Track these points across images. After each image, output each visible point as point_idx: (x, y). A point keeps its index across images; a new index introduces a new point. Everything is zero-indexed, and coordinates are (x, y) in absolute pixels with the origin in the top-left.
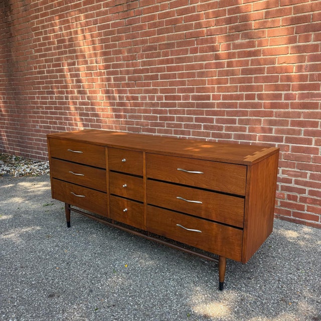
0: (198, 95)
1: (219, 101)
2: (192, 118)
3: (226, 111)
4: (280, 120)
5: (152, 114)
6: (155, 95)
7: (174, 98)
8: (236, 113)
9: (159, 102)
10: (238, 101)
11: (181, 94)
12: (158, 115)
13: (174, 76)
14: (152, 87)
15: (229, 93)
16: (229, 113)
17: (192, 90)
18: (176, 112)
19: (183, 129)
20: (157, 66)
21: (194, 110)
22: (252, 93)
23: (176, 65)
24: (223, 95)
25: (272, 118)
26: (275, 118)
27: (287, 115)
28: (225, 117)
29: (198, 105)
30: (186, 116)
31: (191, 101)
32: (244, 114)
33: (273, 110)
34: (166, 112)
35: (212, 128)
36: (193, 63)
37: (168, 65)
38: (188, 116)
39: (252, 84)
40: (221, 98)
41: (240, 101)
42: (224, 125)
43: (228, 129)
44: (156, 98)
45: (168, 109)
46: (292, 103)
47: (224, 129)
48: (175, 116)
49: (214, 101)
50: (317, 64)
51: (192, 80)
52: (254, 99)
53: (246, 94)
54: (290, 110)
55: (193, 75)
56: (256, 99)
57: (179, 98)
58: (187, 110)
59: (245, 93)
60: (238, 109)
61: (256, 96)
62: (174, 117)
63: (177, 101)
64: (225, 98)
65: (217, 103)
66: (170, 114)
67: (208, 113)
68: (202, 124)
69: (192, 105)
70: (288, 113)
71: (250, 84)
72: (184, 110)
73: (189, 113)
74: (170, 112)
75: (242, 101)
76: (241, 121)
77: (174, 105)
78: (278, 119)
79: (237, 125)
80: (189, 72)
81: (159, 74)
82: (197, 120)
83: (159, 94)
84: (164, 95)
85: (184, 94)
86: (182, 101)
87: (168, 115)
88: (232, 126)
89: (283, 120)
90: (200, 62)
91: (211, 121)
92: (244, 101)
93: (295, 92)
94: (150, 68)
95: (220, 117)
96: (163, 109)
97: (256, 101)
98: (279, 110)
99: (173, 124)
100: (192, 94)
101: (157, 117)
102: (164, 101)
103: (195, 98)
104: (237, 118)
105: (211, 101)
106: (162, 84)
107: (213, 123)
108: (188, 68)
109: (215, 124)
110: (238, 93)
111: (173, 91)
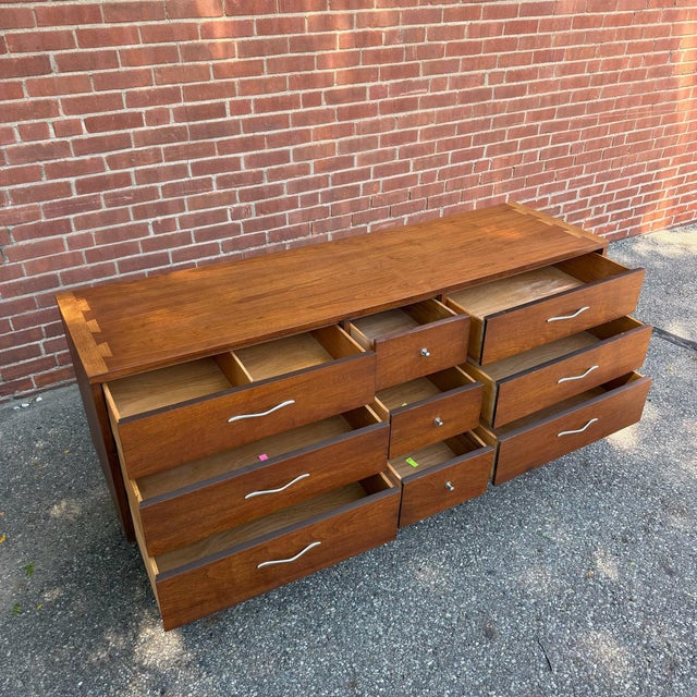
0: (194, 107)
1: (246, 116)
2: (184, 168)
3: (267, 136)
4: (364, 139)
5: (45, 181)
6: (49, 120)
7: (121, 121)
8: (289, 139)
9: (69, 139)
10: (290, 112)
11: (143, 110)
12: (72, 180)
13: (110, 59)
14: (28, 99)
15: (270, 96)
16: (273, 141)
17: (173, 96)
18: (132, 160)
19: (161, 200)
20: (36, 30)
21: (186, 147)
22: (316, 90)
23: (109, 26)
24: (256, 100)
25: (352, 138)
26: (357, 137)
27: (375, 127)
28: (266, 151)
29: (197, 133)
30: (164, 164)
31: (173, 124)
32: (304, 137)
33: (352, 121)
34: (98, 166)
35: (239, 180)
36: (166, 22)
37: (81, 27)
38: (172, 163)
39: (314, 72)
40: (252, 108)
41: (294, 111)
42: (265, 169)
43: (274, 175)
44: (52, 131)
45: (104, 155)
46: (382, 104)
47: (265, 176)
48: (131, 170)
49: (236, 117)
50: (415, 29)
51: (170, 69)
52: (320, 104)
53: (303, 95)
54: (380, 117)
55: (170, 55)
56: (324, 103)
57: (136, 120)
58: (165, 149)
59: (303, 92)
60: (291, 129)
61: (323, 97)
62: (128, 174)
63: (131, 131)
64: (261, 106)
65: (244, 121)
66: (112, 169)
67: (224, 148)
68: (214, 177)
69: (179, 134)
70: (377, 123)
71: (309, 72)
72: (159, 150)
73: (173, 154)
74: (114, 163)
75: (297, 111)
76: (299, 154)
77: (124, 142)
78: (361, 136)
79: (292, 163)
80: (157, 48)
81: (52, 54)
82: (198, 169)
83: (64, 117)
84: (82, 117)
85: (149, 108)
86: (145, 128)
87: (109, 172)
88: (281, 168)
89: (369, 138)
90: (185, 21)
91: (235, 164)
92: (302, 110)
93: (385, 83)
94: (8, 36)
95: (254, 152)
96: (87, 157)
97: (324, 106)
98: (362, 120)
99: (127, 193)
100: (175, 105)
101: (68, 185)
102: (86, 135)
103: (182, 114)
104: (291, 148)
105: (229, 118)
106: (70, 85)
107: (239, 169)
108: (153, 34)
109: (244, 169)
110: (289, 93)
111: (114, 102)
